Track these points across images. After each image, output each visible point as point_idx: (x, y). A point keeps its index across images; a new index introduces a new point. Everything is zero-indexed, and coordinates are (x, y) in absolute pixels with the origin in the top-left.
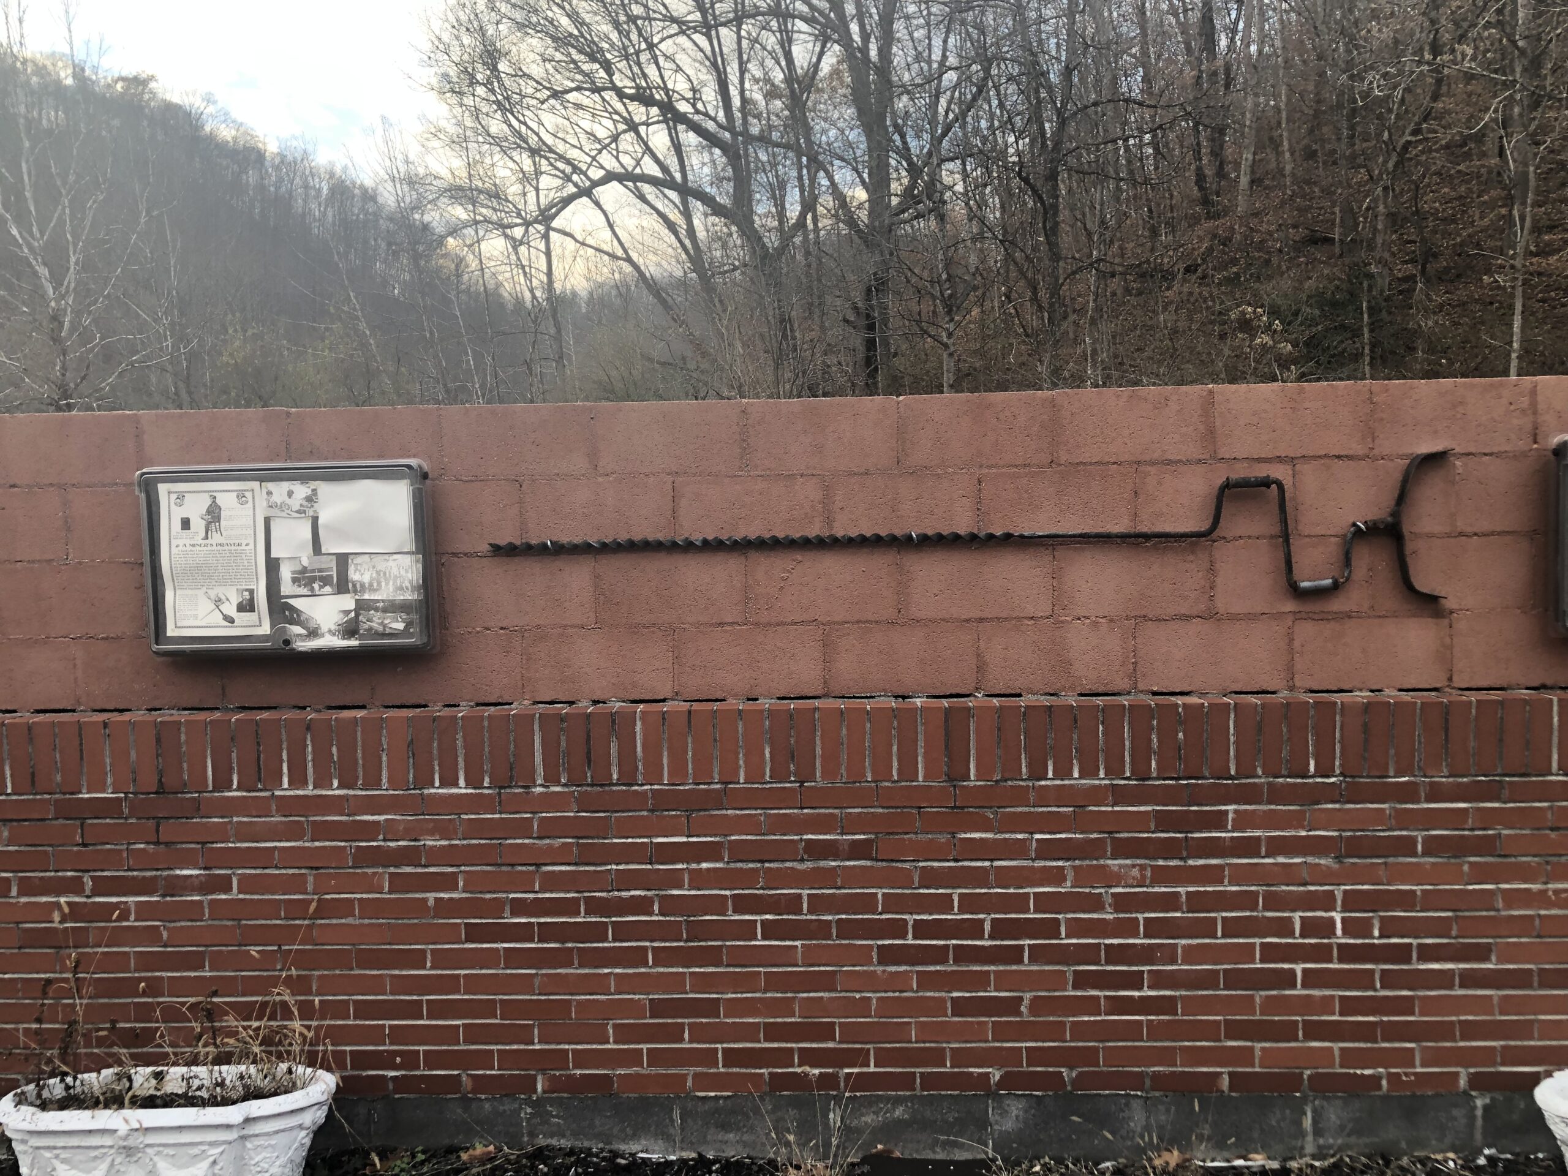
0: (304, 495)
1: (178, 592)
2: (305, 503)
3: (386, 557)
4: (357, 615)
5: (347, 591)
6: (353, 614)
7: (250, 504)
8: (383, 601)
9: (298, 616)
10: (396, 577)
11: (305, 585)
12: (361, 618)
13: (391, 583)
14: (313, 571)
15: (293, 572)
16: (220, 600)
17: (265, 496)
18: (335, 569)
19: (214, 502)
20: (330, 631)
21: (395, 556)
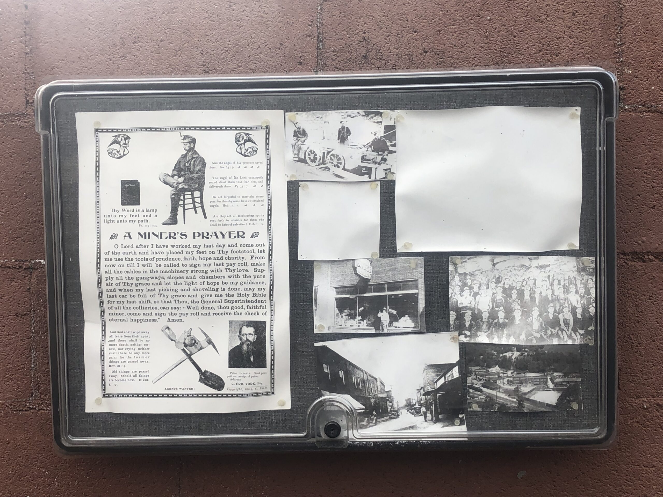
0: (371, 139)
1: (110, 327)
2: (371, 155)
3: (525, 261)
4: (464, 374)
5: (445, 328)
6: (455, 373)
7: (261, 155)
8: (519, 348)
9: (348, 374)
10: (545, 301)
11: (364, 316)
12: (470, 380)
13: (535, 312)
14: (379, 287)
15: (340, 289)
16: (194, 342)
17: (292, 140)
18: (421, 283)
19: (192, 149)
20: (409, 406)
21: (544, 260)
